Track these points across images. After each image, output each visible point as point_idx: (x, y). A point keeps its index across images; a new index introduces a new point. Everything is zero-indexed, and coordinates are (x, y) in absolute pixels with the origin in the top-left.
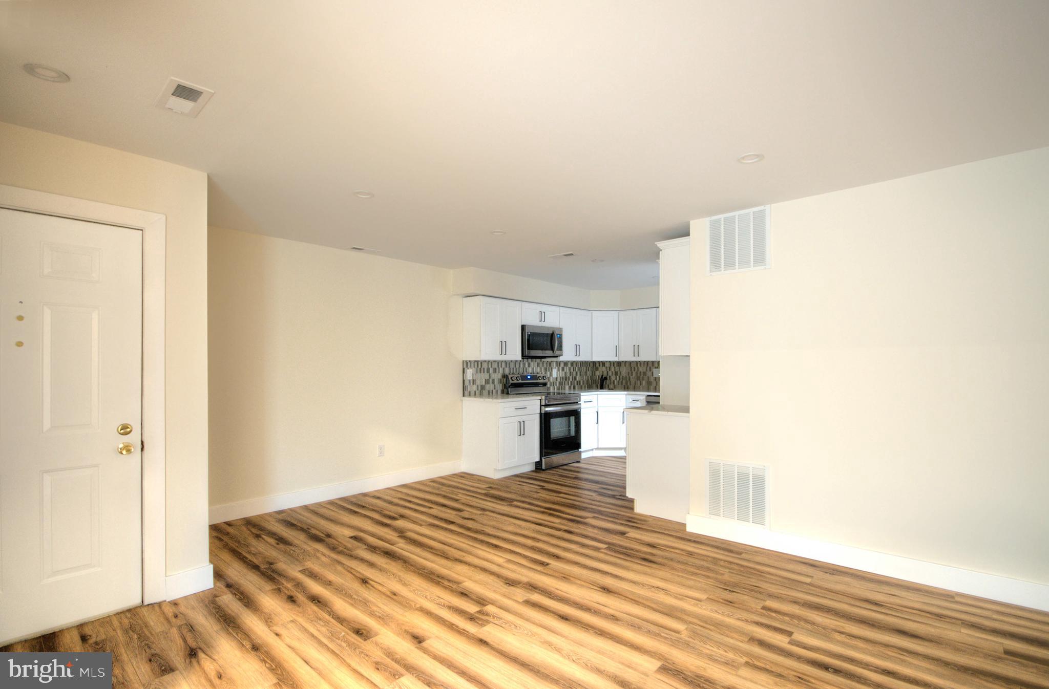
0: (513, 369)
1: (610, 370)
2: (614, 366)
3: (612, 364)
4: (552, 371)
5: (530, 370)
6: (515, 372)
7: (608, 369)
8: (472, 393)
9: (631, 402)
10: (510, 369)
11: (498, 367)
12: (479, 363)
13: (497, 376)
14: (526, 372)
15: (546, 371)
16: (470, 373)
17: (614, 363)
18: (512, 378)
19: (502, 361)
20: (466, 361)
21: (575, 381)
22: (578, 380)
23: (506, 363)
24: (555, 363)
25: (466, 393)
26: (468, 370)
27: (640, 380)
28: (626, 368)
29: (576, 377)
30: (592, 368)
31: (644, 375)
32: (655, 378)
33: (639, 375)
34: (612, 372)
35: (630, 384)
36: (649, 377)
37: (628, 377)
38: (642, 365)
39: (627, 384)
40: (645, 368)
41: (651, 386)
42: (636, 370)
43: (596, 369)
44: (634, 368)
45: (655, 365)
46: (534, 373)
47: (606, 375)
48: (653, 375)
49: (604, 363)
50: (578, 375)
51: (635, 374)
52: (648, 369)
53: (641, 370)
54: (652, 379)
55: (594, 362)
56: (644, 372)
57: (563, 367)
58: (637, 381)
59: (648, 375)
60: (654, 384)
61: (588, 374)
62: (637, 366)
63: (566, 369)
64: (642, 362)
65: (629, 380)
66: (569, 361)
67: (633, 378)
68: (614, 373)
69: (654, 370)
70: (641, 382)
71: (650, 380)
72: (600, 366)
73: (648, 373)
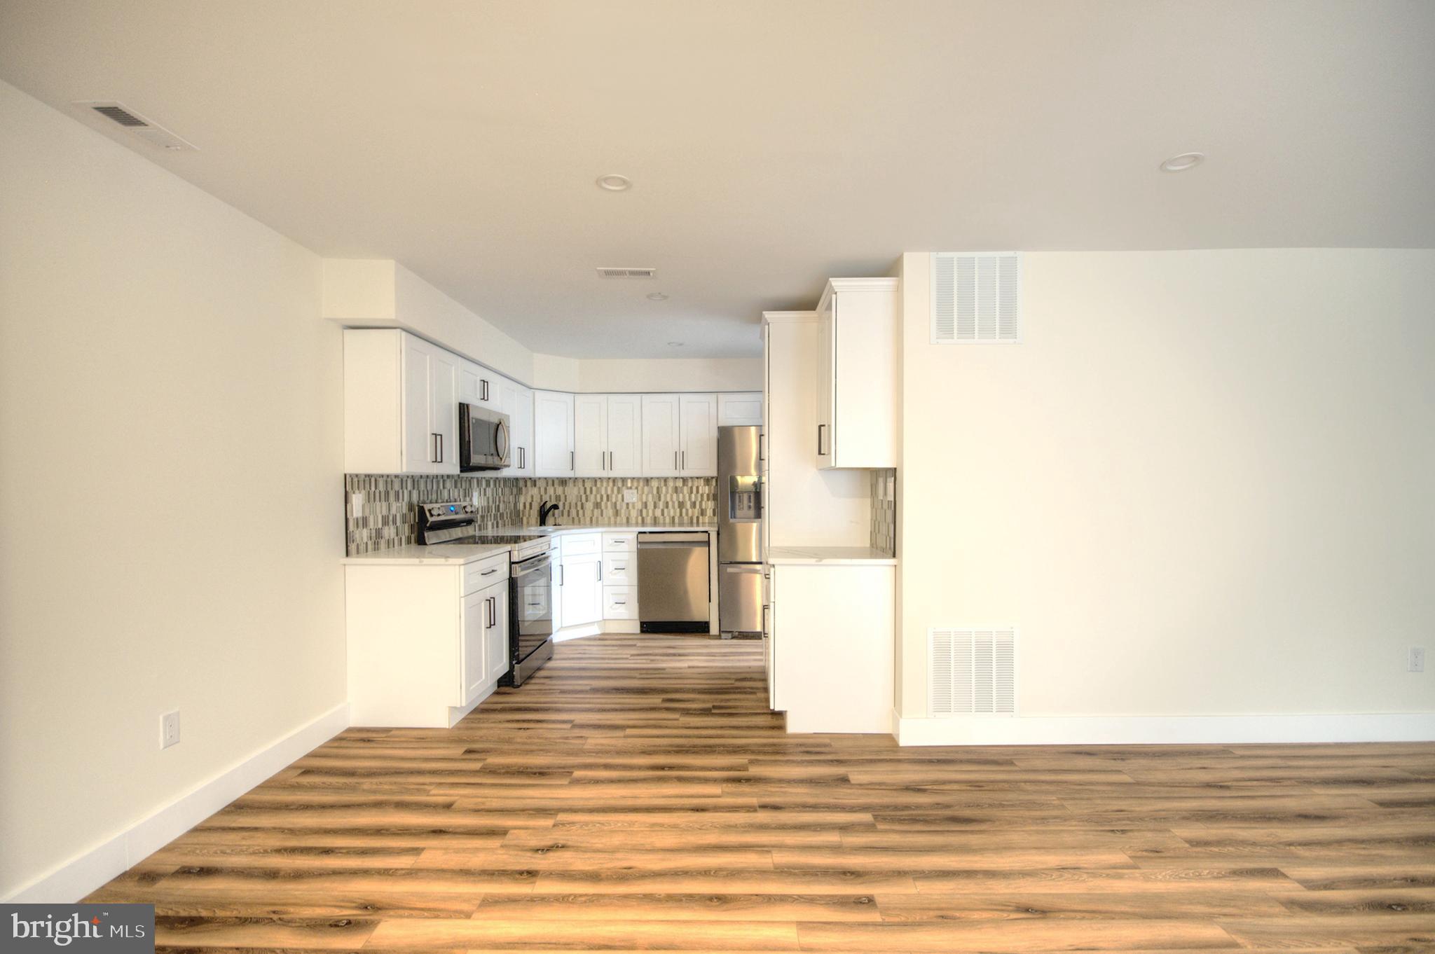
0: (424, 492)
1: (546, 493)
2: (553, 485)
3: (550, 482)
4: (472, 493)
5: (446, 495)
6: (430, 497)
7: (542, 490)
8: (362, 547)
9: (611, 545)
10: (419, 492)
11: (402, 488)
12: (373, 480)
13: (399, 508)
14: (441, 498)
15: (466, 495)
16: (357, 500)
17: (553, 481)
18: (431, 511)
19: (408, 477)
20: (350, 476)
21: (498, 513)
22: (501, 511)
23: (413, 481)
24: (475, 482)
25: (353, 547)
26: (354, 496)
27: (601, 508)
28: (576, 489)
29: (499, 506)
30: (515, 490)
31: (608, 500)
32: (628, 504)
33: (599, 501)
34: (550, 496)
35: (584, 515)
36: (615, 503)
37: (579, 504)
38: (605, 484)
39: (578, 515)
40: (609, 489)
41: (618, 518)
42: (594, 492)
43: (520, 491)
44: (591, 489)
45: (627, 484)
46: (450, 502)
47: (539, 501)
48: (623, 500)
49: (535, 481)
50: (502, 502)
51: (592, 498)
52: (615, 491)
53: (603, 492)
54: (621, 506)
55: (517, 479)
56: (608, 496)
57: (485, 490)
58: (596, 510)
59: (614, 500)
60: (625, 514)
61: (511, 500)
62: (596, 485)
63: (489, 492)
64: (605, 478)
65: (582, 508)
66: (491, 478)
67: (589, 506)
68: (553, 498)
69: (626, 492)
70: (602, 511)
71: (618, 508)
72: (526, 486)
73: (614, 496)
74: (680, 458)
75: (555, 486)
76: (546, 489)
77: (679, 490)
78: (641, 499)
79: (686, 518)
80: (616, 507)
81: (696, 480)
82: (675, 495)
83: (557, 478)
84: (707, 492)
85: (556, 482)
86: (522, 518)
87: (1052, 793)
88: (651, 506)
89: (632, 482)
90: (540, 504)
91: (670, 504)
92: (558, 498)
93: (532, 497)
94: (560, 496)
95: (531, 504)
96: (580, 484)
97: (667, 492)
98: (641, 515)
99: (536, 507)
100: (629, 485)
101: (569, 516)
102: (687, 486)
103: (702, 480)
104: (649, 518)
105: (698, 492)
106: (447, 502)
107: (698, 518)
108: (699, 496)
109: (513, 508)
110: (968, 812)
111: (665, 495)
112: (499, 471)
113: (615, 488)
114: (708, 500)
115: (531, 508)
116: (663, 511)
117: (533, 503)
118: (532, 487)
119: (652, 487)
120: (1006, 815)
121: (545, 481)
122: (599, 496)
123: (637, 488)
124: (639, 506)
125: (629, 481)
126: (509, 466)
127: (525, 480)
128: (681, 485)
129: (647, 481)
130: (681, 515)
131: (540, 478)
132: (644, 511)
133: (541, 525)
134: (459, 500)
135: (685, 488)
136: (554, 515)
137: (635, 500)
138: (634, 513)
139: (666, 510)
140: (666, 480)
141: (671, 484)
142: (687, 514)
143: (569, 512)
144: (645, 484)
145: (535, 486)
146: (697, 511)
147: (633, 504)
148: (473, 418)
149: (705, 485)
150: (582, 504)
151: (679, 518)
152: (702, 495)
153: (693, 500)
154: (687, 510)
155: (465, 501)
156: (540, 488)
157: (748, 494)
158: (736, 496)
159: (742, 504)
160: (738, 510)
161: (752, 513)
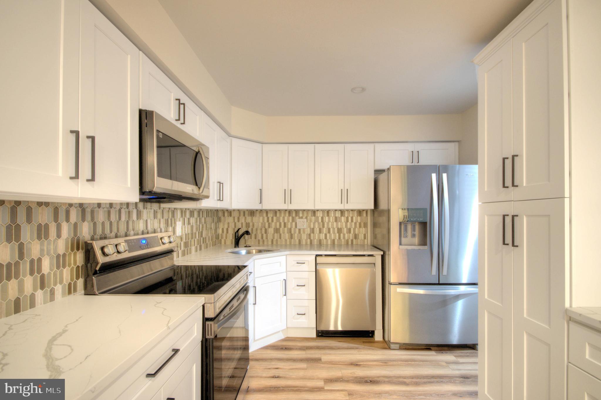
0: (103, 224)
1: (239, 221)
2: (244, 215)
3: (242, 213)
4: (175, 223)
5: (141, 226)
6: (107, 231)
9: (294, 266)
10: (95, 224)
14: (133, 230)
15: (168, 226)
17: (244, 212)
18: (102, 249)
19: (71, 205)
21: (201, 238)
23: (83, 211)
24: (179, 212)
27: (279, 233)
28: (261, 218)
29: (202, 232)
30: (216, 219)
31: (285, 226)
32: (300, 230)
33: (278, 227)
34: (242, 224)
35: (267, 238)
36: (291, 229)
37: (263, 230)
38: (283, 215)
39: (262, 238)
40: (286, 218)
41: (292, 240)
42: (275, 221)
43: (219, 220)
44: (272, 218)
45: (299, 215)
46: (148, 233)
47: (233, 227)
48: (296, 227)
49: (231, 212)
50: (204, 228)
51: (273, 225)
52: (291, 221)
53: (281, 221)
54: (295, 232)
55: (217, 211)
56: (285, 223)
57: (189, 219)
58: (276, 234)
59: (289, 227)
60: (298, 237)
61: (212, 227)
62: (276, 216)
63: (192, 220)
64: (282, 210)
65: (266, 232)
66: (195, 209)
67: (271, 231)
68: (244, 225)
69: (298, 220)
70: (280, 235)
71: (293, 232)
72: (224, 216)
73: (289, 224)
74: (345, 194)
75: (246, 216)
76: (238, 218)
77: (338, 219)
78: (310, 226)
79: (343, 240)
80: (291, 232)
81: (351, 212)
82: (335, 223)
83: (247, 210)
84: (359, 221)
85: (246, 213)
86: (221, 240)
88: (317, 230)
89: (303, 213)
90: (234, 229)
91: (331, 230)
92: (248, 225)
93: (228, 223)
94: (249, 223)
95: (227, 230)
96: (265, 215)
97: (329, 221)
98: (310, 238)
99: (231, 232)
100: (301, 215)
101: (256, 238)
102: (344, 216)
103: (355, 212)
104: (316, 240)
105: (352, 221)
106: (143, 233)
107: (352, 241)
108: (353, 224)
109: (214, 233)
111: (328, 224)
112: (198, 202)
113: (291, 218)
114: (360, 227)
115: (227, 232)
116: (326, 235)
117: (229, 229)
118: (228, 216)
119: (318, 217)
121: (238, 212)
122: (278, 224)
123: (306, 218)
124: (308, 231)
125: (301, 212)
126: (207, 197)
127: (223, 211)
128: (340, 216)
129: (314, 212)
130: (339, 238)
131: (234, 210)
132: (312, 235)
133: (235, 247)
134: (159, 230)
135: (343, 218)
136: (244, 238)
137: (305, 226)
138: (304, 237)
139: (328, 235)
140: (328, 211)
141: (332, 214)
142: (344, 238)
143: (256, 235)
144: (313, 214)
145: (231, 216)
146: (351, 236)
147: (304, 229)
148: (158, 131)
149: (357, 216)
150: (266, 230)
151: (338, 240)
152: (355, 223)
153: (349, 227)
154: (344, 235)
155: (166, 231)
156: (234, 218)
157: (413, 223)
158: (402, 225)
159: (407, 233)
160: (404, 237)
161: (416, 240)
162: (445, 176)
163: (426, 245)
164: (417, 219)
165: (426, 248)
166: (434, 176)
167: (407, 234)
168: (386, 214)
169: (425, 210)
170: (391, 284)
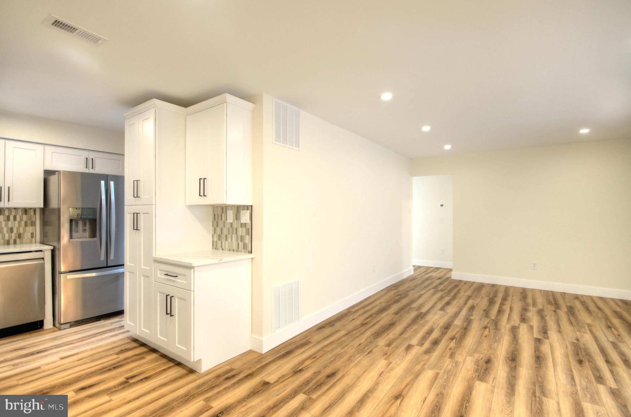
74: (5, 192)
81: (13, 210)
84: (25, 219)
87: (336, 348)
102: (4, 215)
103: (20, 210)
105: (15, 219)
107: (15, 239)
108: (17, 222)
110: (328, 370)
114: (26, 225)
120: (339, 364)
142: (3, 238)
149: (22, 214)
152: (20, 222)
153: (10, 226)
157: (84, 221)
158: (73, 222)
159: (78, 228)
160: (75, 232)
161: (87, 234)
162: (112, 183)
163: (96, 237)
164: (87, 217)
165: (95, 239)
166: (103, 183)
167: (78, 230)
168: (57, 213)
169: (94, 210)
170: (61, 273)
